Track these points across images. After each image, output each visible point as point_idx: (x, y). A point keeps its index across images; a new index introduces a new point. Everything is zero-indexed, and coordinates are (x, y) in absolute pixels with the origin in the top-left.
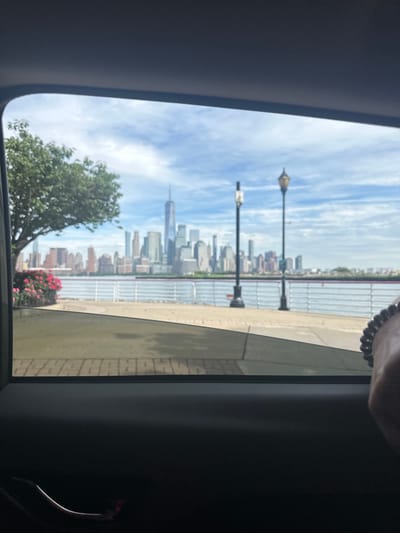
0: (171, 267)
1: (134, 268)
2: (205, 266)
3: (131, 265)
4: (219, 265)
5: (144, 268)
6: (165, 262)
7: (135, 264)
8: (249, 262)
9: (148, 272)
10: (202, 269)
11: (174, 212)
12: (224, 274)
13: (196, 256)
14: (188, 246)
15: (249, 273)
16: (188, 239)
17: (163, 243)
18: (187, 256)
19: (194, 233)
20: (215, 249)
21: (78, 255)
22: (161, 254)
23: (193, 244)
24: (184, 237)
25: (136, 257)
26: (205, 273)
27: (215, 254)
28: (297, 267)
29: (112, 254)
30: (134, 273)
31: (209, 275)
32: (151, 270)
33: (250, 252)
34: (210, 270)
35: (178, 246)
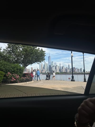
0: (50, 71)
1: (42, 72)
2: (58, 71)
3: (41, 71)
4: (61, 71)
5: (44, 72)
6: (48, 70)
7: (42, 71)
8: (69, 70)
9: (45, 73)
10: (57, 72)
11: (50, 59)
12: (63, 73)
13: (56, 69)
14: (54, 66)
15: (69, 73)
16: (54, 65)
17: (48, 66)
18: (54, 69)
19: (55, 63)
20: (60, 67)
21: (29, 69)
22: (48, 69)
23: (55, 66)
24: (53, 64)
25: (42, 69)
26: (58, 73)
27: (60, 68)
28: (81, 71)
29: (37, 69)
30: (42, 73)
31: (59, 73)
32: (45, 72)
33: (69, 67)
34: (59, 72)
35: (51, 67)
